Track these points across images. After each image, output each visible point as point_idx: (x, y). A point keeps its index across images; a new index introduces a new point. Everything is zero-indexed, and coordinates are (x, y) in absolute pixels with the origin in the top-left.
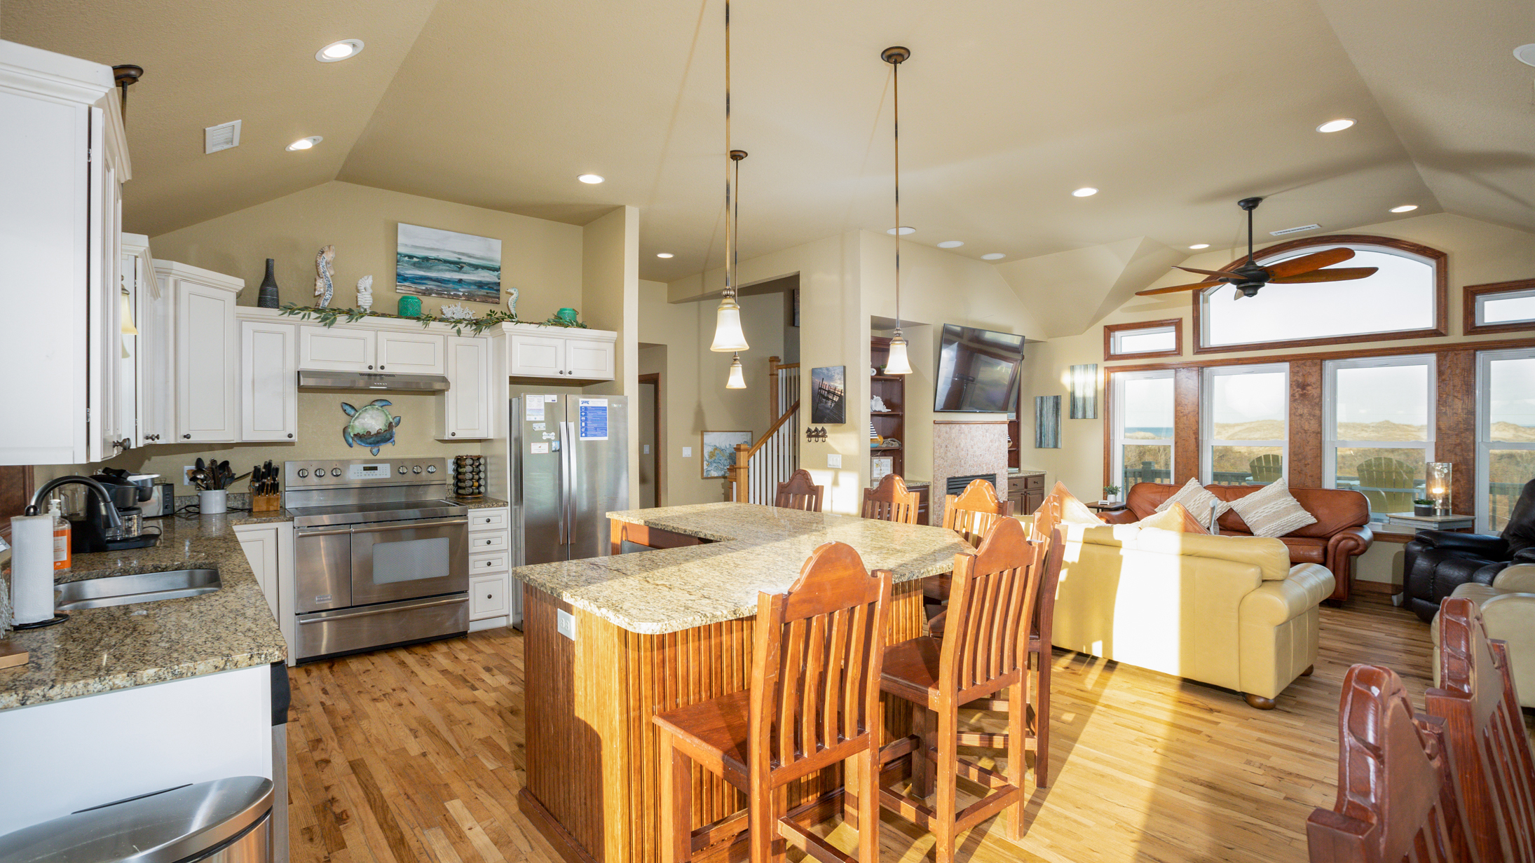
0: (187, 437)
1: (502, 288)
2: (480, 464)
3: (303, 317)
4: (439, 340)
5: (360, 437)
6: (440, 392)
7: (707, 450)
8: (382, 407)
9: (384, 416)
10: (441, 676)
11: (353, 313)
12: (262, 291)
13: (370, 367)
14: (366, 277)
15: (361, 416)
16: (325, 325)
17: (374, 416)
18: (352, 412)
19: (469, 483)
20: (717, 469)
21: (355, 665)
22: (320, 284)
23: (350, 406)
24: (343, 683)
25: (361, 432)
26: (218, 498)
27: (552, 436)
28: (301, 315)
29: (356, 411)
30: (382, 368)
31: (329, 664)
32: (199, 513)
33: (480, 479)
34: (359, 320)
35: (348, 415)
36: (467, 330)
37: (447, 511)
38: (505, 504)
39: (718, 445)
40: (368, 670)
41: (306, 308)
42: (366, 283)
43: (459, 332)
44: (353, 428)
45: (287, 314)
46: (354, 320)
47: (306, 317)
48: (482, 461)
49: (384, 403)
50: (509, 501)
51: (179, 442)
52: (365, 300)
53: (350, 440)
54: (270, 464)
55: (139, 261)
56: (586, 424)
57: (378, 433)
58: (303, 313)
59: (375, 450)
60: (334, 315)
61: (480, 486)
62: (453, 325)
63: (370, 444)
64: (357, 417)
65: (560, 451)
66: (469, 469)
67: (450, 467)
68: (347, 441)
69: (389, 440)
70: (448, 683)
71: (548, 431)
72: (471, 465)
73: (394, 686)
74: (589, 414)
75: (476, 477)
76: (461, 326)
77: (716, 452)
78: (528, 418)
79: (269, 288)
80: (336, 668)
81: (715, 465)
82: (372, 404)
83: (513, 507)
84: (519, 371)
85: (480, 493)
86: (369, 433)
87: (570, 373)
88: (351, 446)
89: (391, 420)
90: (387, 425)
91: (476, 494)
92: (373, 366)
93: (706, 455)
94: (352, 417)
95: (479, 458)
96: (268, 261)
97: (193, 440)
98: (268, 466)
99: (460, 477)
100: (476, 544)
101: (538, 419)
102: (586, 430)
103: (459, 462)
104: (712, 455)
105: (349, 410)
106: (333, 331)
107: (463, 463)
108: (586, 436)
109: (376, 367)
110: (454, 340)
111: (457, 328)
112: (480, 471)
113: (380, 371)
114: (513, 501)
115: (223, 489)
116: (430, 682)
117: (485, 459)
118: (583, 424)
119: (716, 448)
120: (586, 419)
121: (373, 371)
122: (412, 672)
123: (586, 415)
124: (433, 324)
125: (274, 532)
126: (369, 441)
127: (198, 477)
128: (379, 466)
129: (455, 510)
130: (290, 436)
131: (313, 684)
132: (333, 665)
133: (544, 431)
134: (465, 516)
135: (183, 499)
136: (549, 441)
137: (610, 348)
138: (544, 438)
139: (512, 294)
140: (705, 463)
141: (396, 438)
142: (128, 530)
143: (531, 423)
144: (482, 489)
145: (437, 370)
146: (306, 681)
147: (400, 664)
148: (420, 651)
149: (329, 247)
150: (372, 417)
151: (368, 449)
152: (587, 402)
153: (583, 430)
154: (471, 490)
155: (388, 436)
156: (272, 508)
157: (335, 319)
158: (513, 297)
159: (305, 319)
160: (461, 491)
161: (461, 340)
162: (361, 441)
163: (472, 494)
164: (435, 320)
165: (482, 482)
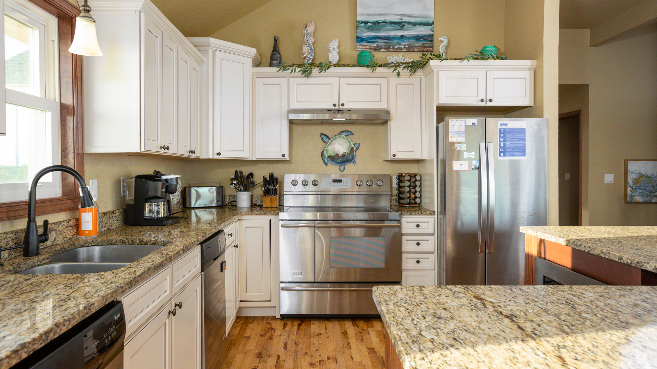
0: (219, 154)
1: (435, 38)
2: (416, 180)
3: (292, 72)
4: (384, 82)
5: (332, 158)
6: (385, 122)
7: (630, 178)
8: (347, 136)
9: (348, 143)
10: (367, 354)
11: (324, 66)
12: (272, 58)
13: (335, 105)
14: (334, 41)
15: (332, 143)
16: (305, 76)
17: (341, 142)
18: (327, 140)
19: (407, 195)
20: (642, 195)
21: (315, 327)
22: (305, 49)
23: (326, 135)
24: (300, 341)
25: (333, 154)
26: (245, 197)
27: (473, 155)
28: (290, 71)
29: (329, 139)
30: (343, 105)
31: (299, 322)
32: (236, 206)
33: (416, 192)
34: (327, 71)
35: (325, 142)
36: (405, 72)
37: (388, 216)
38: (432, 213)
39: (643, 173)
40: (320, 334)
41: (293, 65)
42: (334, 45)
43: (398, 74)
44: (327, 151)
45: (282, 70)
46: (323, 71)
47: (293, 71)
48: (418, 178)
49: (348, 133)
50: (436, 211)
51: (214, 158)
52: (334, 57)
53: (326, 160)
54: (272, 175)
55: (142, 14)
56: (504, 145)
57: (343, 155)
58: (291, 69)
59: (342, 168)
60: (311, 68)
61: (416, 197)
62: (394, 69)
63: (339, 163)
64: (330, 144)
65: (479, 168)
66: (407, 183)
67: (395, 181)
68: (323, 161)
69: (351, 160)
70: (370, 363)
71: (469, 151)
72: (409, 181)
73: (330, 355)
74: (507, 136)
75: (413, 190)
76: (400, 69)
77: (642, 179)
78: (451, 140)
79: (275, 56)
80: (303, 326)
81: (640, 191)
82: (340, 134)
83: (439, 216)
84: (446, 100)
85: (416, 203)
86: (337, 155)
87: (491, 100)
88: (326, 164)
89: (353, 146)
90: (350, 149)
91: (413, 204)
92: (337, 104)
93: (630, 182)
94: (327, 143)
95: (415, 175)
96: (275, 37)
97: (222, 156)
98: (271, 176)
99: (401, 190)
100: (408, 244)
101: (459, 140)
102: (505, 150)
103: (400, 177)
104: (636, 181)
105: (325, 137)
106: (310, 80)
107: (403, 179)
108: (504, 155)
109: (339, 105)
110: (394, 81)
111: (396, 71)
112: (416, 186)
113: (341, 108)
114: (439, 210)
115: (248, 191)
116: (357, 358)
117: (421, 176)
118: (502, 145)
119: (641, 175)
120: (505, 141)
121: (336, 108)
122: (348, 344)
123: (504, 136)
124: (379, 70)
125: (268, 221)
126: (338, 161)
127: (234, 182)
128: (343, 179)
129: (393, 215)
130: (283, 156)
131: (282, 337)
132: (301, 324)
133: (465, 151)
134: (399, 221)
135: (230, 197)
136: (469, 160)
137: (528, 75)
138: (465, 157)
139: (442, 41)
140: (629, 189)
141: (357, 159)
142: (158, 212)
143: (453, 143)
144: (418, 200)
145: (383, 106)
146: (279, 333)
147: (343, 333)
148: (362, 324)
149: (311, 22)
150: (339, 144)
151: (338, 167)
152: (506, 125)
153: (502, 150)
154: (408, 201)
155: (351, 157)
156: (274, 206)
157: (311, 71)
158: (443, 44)
159: (293, 73)
160: (401, 201)
161: (400, 80)
162: (333, 161)
163: (409, 203)
164: (381, 66)
165: (418, 195)
